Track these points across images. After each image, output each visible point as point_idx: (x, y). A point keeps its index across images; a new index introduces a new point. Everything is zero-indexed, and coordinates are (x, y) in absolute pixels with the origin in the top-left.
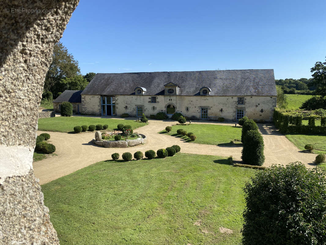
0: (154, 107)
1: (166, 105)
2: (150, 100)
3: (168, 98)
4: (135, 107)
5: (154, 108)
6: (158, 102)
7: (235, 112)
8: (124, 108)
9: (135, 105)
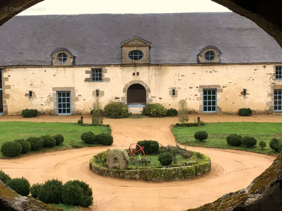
0: (97, 91)
1: (126, 86)
2: (88, 76)
3: (131, 70)
4: (52, 92)
5: (97, 93)
6: (108, 80)
7: (270, 95)
8: (26, 95)
9: (54, 89)
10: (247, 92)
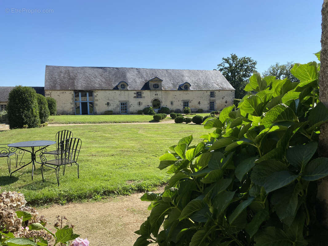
0: (139, 102)
1: (152, 100)
2: (135, 95)
3: (154, 92)
4: (118, 103)
5: (140, 104)
6: (144, 97)
8: (106, 104)
9: (119, 101)
10: (200, 103)
